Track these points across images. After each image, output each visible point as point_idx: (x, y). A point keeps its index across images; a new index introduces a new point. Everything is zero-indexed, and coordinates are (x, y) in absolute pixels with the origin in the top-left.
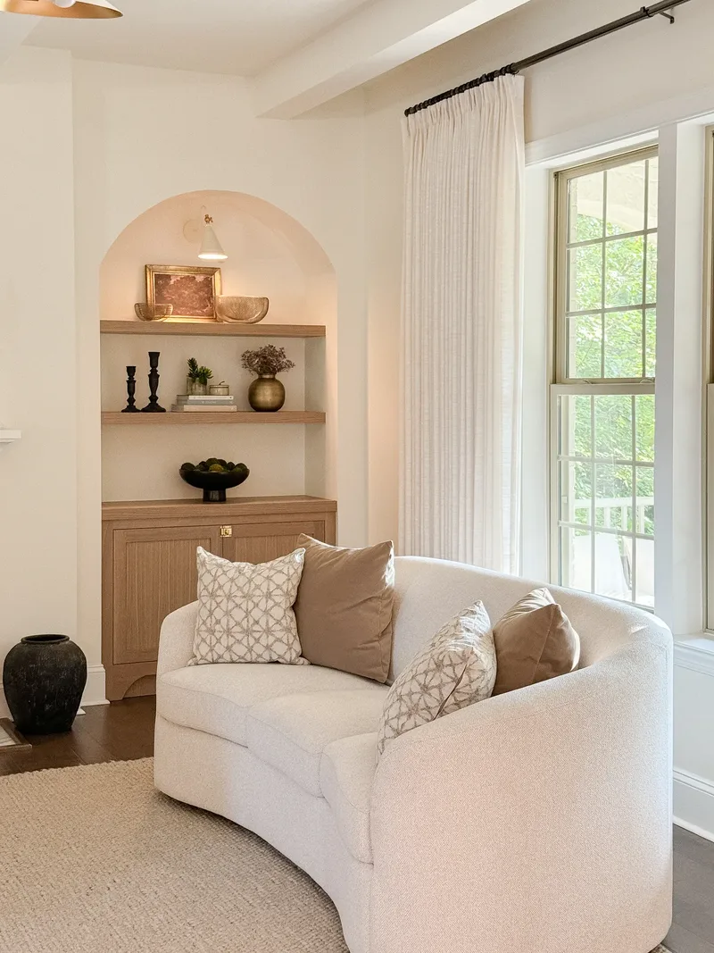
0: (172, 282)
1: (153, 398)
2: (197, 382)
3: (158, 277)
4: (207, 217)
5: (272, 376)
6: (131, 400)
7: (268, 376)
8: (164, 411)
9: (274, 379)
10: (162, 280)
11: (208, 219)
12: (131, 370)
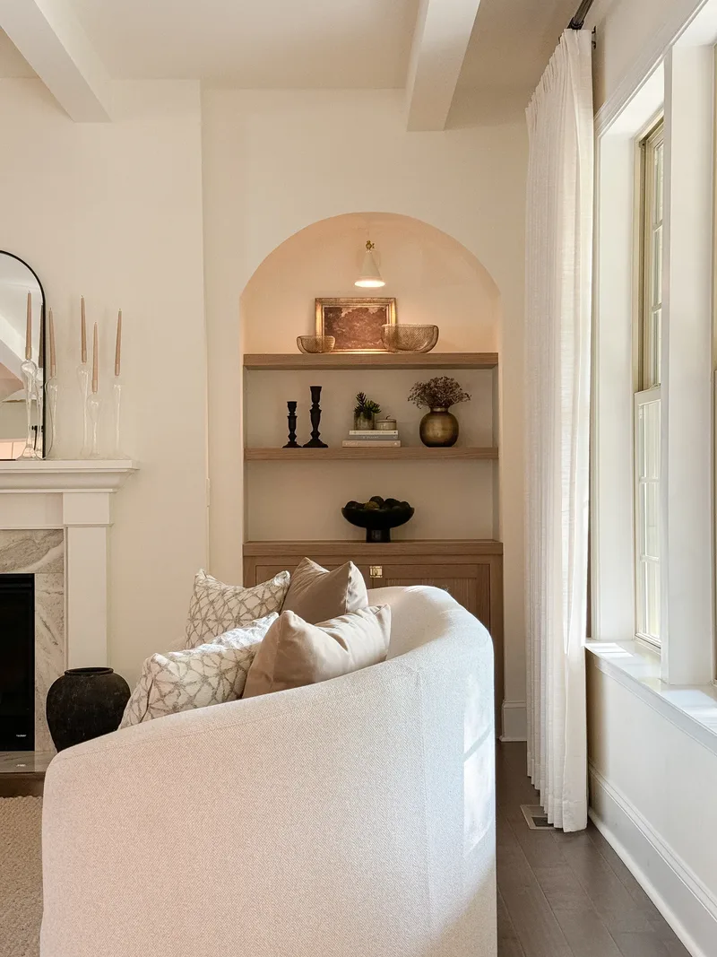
0: (343, 315)
1: (315, 434)
2: (362, 417)
3: (328, 311)
4: (369, 243)
5: (443, 409)
6: (292, 436)
7: (439, 410)
8: (326, 446)
9: (446, 413)
10: (332, 313)
11: (369, 245)
12: (292, 406)
